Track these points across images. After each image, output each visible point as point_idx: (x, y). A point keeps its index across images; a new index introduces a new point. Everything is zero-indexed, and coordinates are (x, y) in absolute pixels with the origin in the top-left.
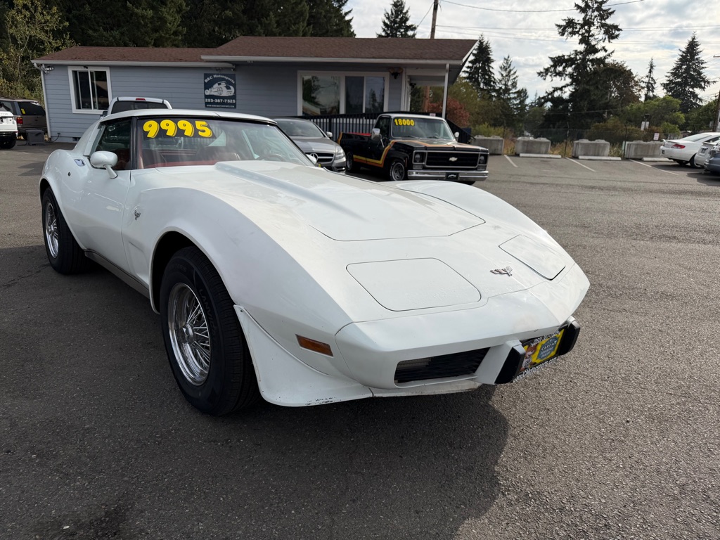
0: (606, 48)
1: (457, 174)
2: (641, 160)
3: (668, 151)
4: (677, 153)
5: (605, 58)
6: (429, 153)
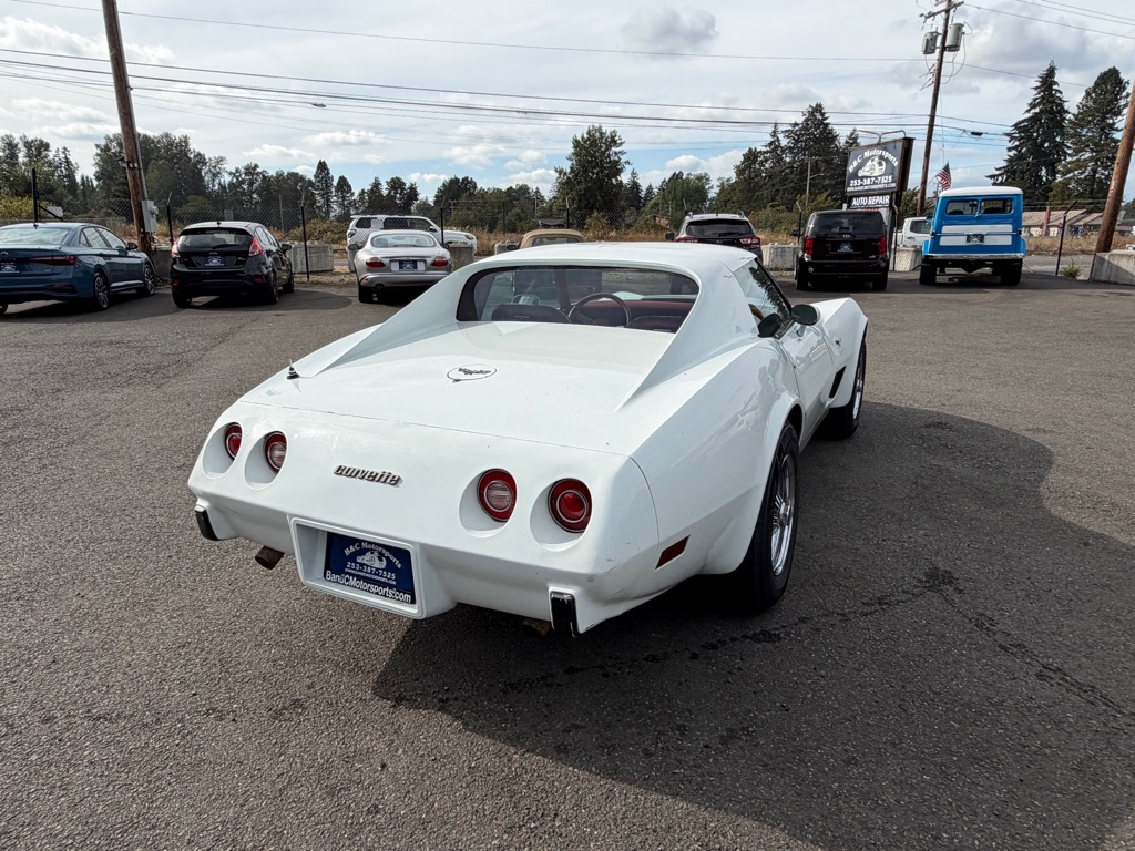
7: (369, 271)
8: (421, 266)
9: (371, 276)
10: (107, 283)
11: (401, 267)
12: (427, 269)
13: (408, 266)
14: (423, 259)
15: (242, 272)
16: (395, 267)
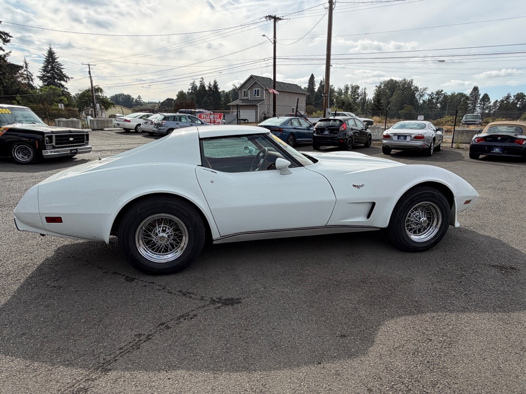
0: (3, 48)
1: (76, 150)
2: (102, 130)
3: (121, 124)
4: (127, 125)
5: (5, 56)
6: (56, 136)
7: (384, 139)
8: (408, 139)
9: (384, 142)
10: (295, 139)
11: (398, 138)
12: (411, 141)
13: (402, 138)
14: (410, 135)
15: (336, 137)
16: (395, 138)
